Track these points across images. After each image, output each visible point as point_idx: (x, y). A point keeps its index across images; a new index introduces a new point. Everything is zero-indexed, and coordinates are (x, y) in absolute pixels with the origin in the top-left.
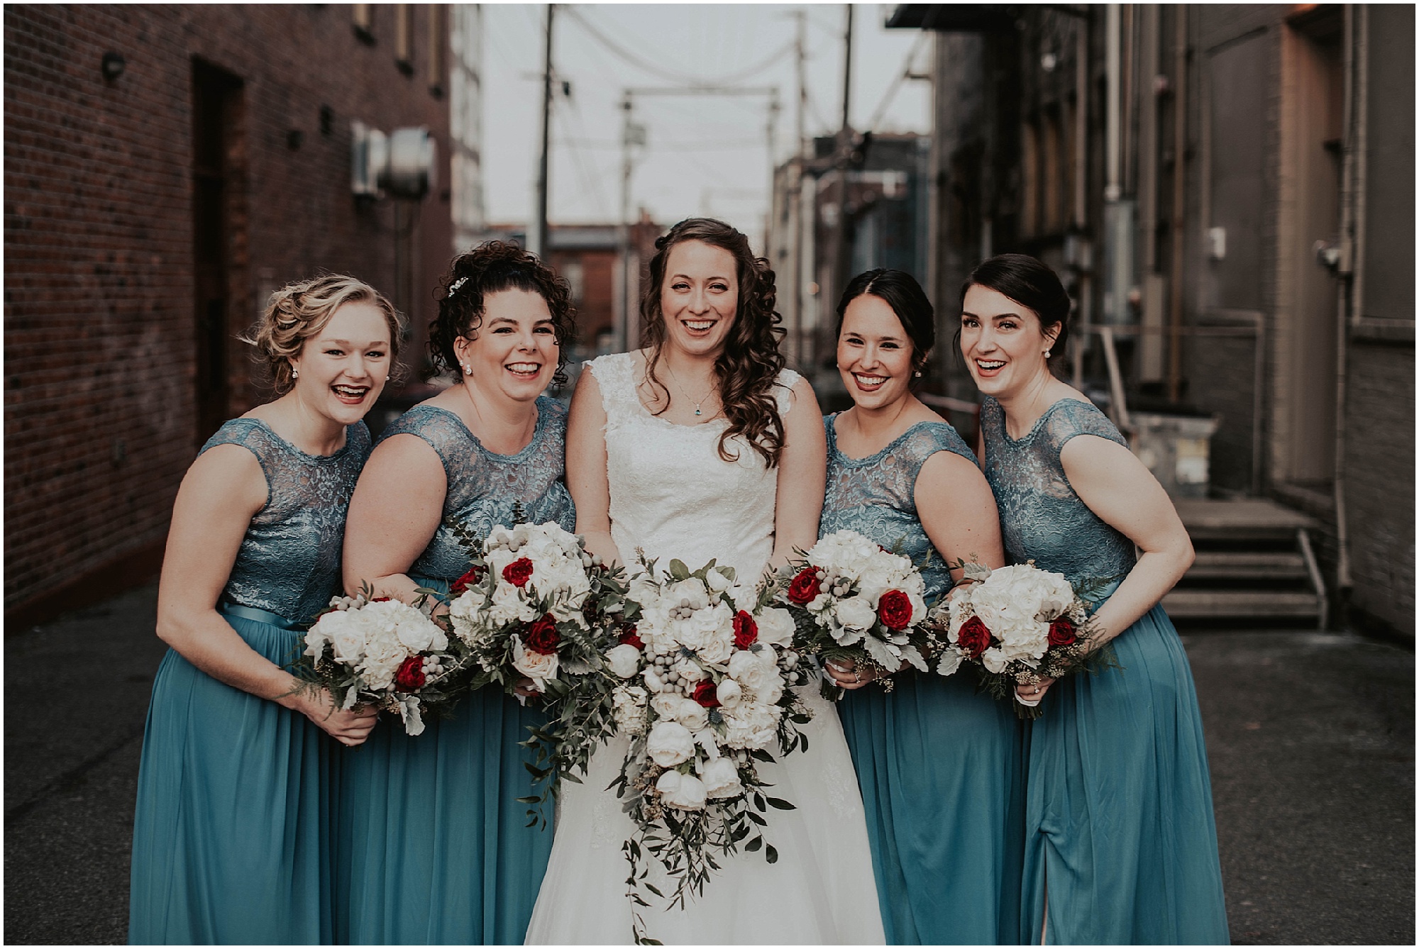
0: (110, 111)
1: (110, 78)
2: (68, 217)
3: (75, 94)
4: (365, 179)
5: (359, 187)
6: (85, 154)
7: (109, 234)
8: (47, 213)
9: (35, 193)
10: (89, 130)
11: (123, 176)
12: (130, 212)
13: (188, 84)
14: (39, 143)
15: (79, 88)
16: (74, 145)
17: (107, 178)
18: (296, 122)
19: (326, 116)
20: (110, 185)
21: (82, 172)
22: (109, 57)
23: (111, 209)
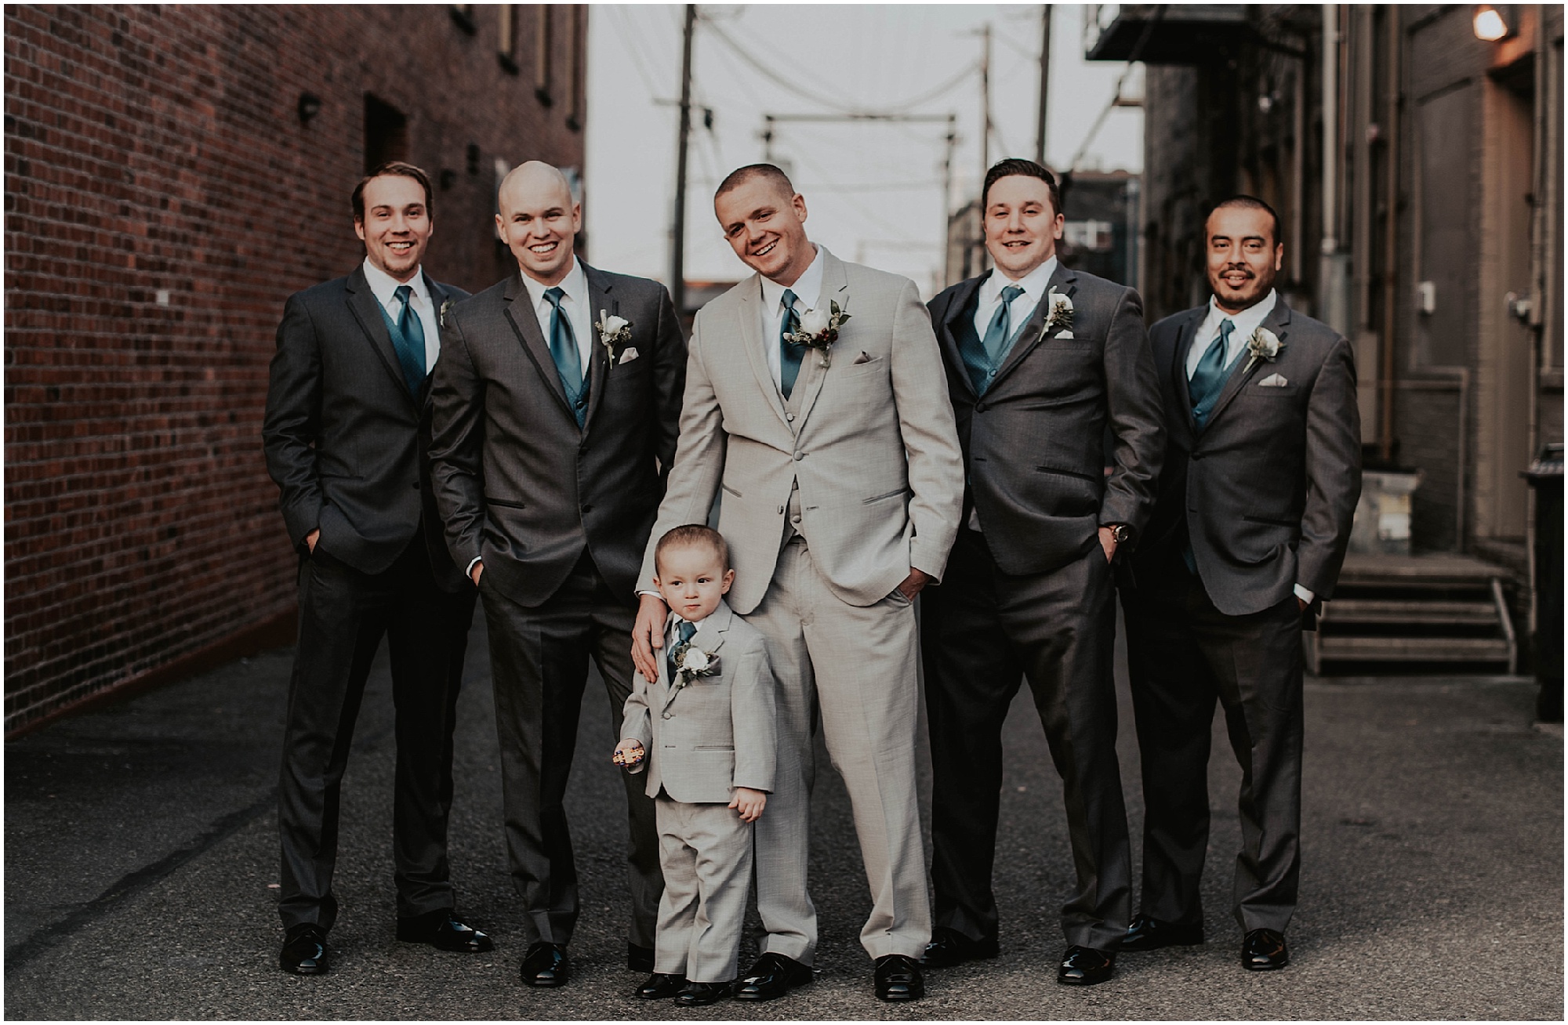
0: (304, 152)
1: (304, 118)
2: (270, 257)
3: (279, 137)
6: (285, 196)
7: (301, 276)
8: (257, 254)
9: (249, 234)
10: (288, 171)
11: (312, 218)
12: (317, 254)
13: (361, 124)
14: (253, 184)
15: (281, 130)
16: (278, 187)
17: (299, 220)
18: (447, 161)
19: (473, 153)
20: (302, 226)
21: (282, 213)
22: (306, 99)
23: (302, 251)
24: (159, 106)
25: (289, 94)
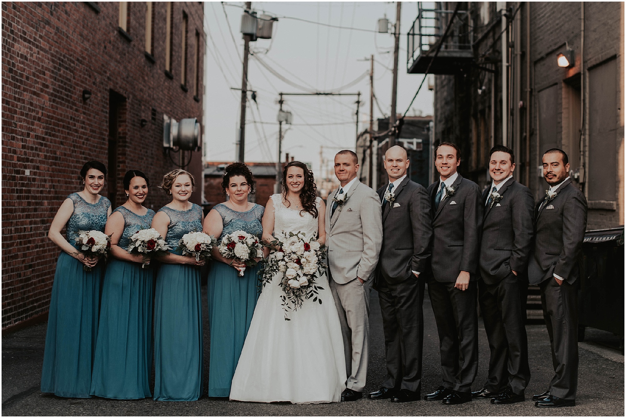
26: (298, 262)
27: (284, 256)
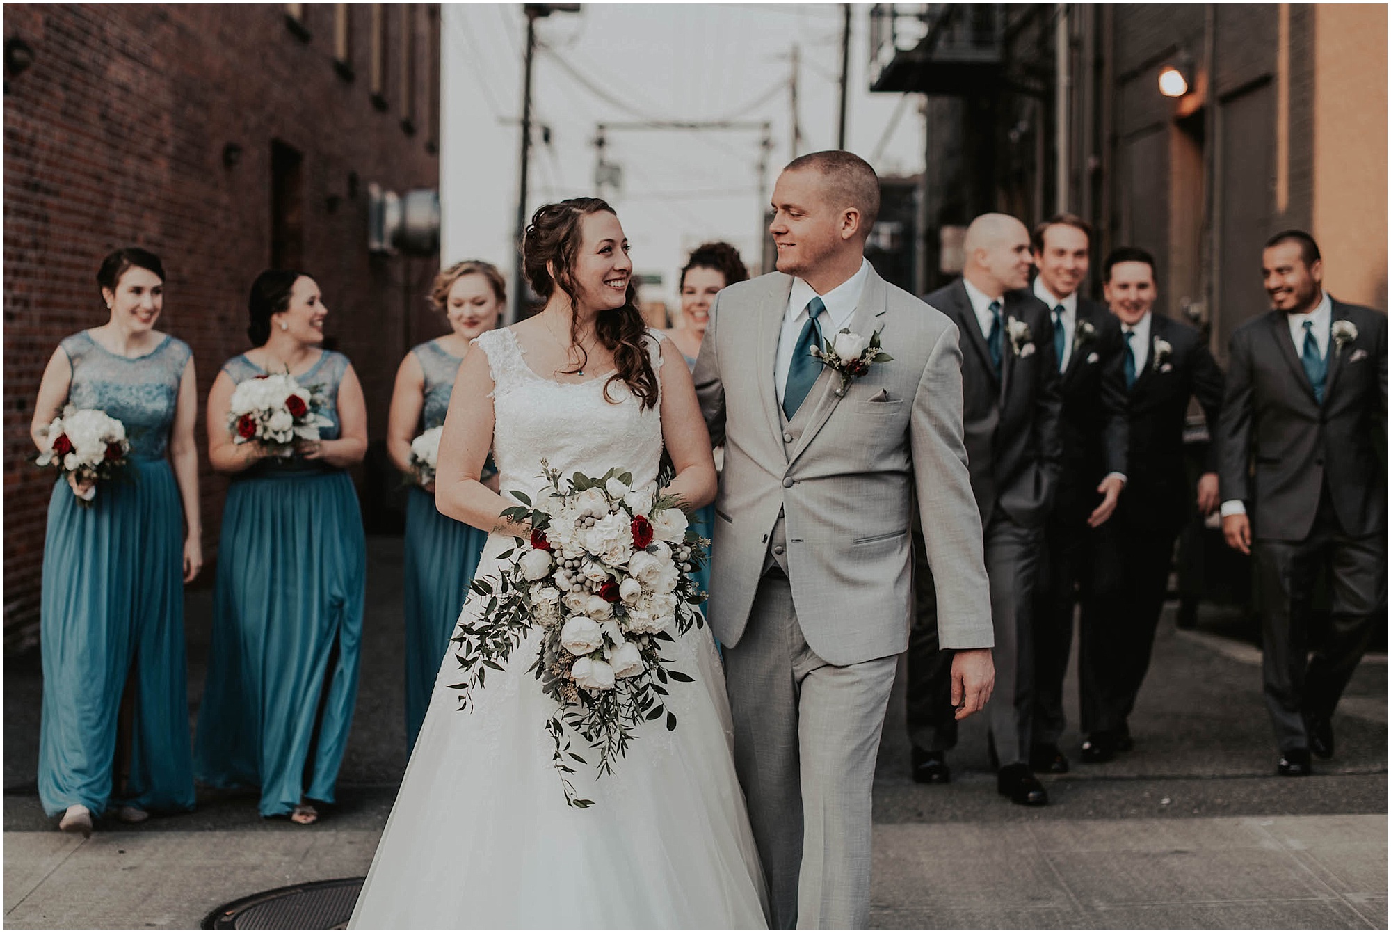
0: (228, 190)
1: (229, 164)
3: (211, 180)
4: (381, 237)
5: (375, 245)
6: (215, 227)
8: (197, 274)
9: (191, 258)
10: (218, 207)
11: (234, 242)
13: (269, 163)
14: (194, 220)
15: (212, 174)
16: (211, 220)
17: (226, 244)
18: (333, 188)
19: (353, 180)
20: (228, 250)
21: (213, 241)
22: (230, 148)
24: (131, 164)
25: (218, 145)
26: (610, 591)
27: (553, 569)
